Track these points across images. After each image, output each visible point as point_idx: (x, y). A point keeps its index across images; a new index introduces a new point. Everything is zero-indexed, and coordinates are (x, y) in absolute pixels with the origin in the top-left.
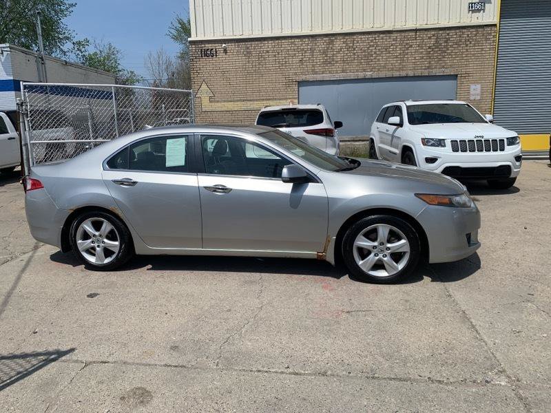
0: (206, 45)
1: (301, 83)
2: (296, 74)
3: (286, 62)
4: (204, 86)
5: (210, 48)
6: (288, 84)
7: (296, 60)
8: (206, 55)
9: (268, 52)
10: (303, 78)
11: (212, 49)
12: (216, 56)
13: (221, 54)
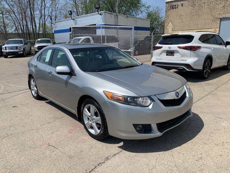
0: (174, 3)
1: (222, 19)
2: (219, 14)
3: (214, 7)
4: (170, 23)
5: (175, 4)
6: (214, 20)
7: (221, 6)
8: (173, 8)
9: (204, 3)
10: (224, 16)
11: (176, 5)
12: (177, 8)
13: (180, 7)
